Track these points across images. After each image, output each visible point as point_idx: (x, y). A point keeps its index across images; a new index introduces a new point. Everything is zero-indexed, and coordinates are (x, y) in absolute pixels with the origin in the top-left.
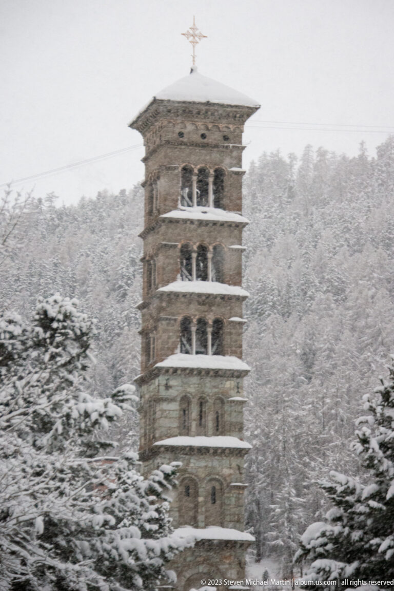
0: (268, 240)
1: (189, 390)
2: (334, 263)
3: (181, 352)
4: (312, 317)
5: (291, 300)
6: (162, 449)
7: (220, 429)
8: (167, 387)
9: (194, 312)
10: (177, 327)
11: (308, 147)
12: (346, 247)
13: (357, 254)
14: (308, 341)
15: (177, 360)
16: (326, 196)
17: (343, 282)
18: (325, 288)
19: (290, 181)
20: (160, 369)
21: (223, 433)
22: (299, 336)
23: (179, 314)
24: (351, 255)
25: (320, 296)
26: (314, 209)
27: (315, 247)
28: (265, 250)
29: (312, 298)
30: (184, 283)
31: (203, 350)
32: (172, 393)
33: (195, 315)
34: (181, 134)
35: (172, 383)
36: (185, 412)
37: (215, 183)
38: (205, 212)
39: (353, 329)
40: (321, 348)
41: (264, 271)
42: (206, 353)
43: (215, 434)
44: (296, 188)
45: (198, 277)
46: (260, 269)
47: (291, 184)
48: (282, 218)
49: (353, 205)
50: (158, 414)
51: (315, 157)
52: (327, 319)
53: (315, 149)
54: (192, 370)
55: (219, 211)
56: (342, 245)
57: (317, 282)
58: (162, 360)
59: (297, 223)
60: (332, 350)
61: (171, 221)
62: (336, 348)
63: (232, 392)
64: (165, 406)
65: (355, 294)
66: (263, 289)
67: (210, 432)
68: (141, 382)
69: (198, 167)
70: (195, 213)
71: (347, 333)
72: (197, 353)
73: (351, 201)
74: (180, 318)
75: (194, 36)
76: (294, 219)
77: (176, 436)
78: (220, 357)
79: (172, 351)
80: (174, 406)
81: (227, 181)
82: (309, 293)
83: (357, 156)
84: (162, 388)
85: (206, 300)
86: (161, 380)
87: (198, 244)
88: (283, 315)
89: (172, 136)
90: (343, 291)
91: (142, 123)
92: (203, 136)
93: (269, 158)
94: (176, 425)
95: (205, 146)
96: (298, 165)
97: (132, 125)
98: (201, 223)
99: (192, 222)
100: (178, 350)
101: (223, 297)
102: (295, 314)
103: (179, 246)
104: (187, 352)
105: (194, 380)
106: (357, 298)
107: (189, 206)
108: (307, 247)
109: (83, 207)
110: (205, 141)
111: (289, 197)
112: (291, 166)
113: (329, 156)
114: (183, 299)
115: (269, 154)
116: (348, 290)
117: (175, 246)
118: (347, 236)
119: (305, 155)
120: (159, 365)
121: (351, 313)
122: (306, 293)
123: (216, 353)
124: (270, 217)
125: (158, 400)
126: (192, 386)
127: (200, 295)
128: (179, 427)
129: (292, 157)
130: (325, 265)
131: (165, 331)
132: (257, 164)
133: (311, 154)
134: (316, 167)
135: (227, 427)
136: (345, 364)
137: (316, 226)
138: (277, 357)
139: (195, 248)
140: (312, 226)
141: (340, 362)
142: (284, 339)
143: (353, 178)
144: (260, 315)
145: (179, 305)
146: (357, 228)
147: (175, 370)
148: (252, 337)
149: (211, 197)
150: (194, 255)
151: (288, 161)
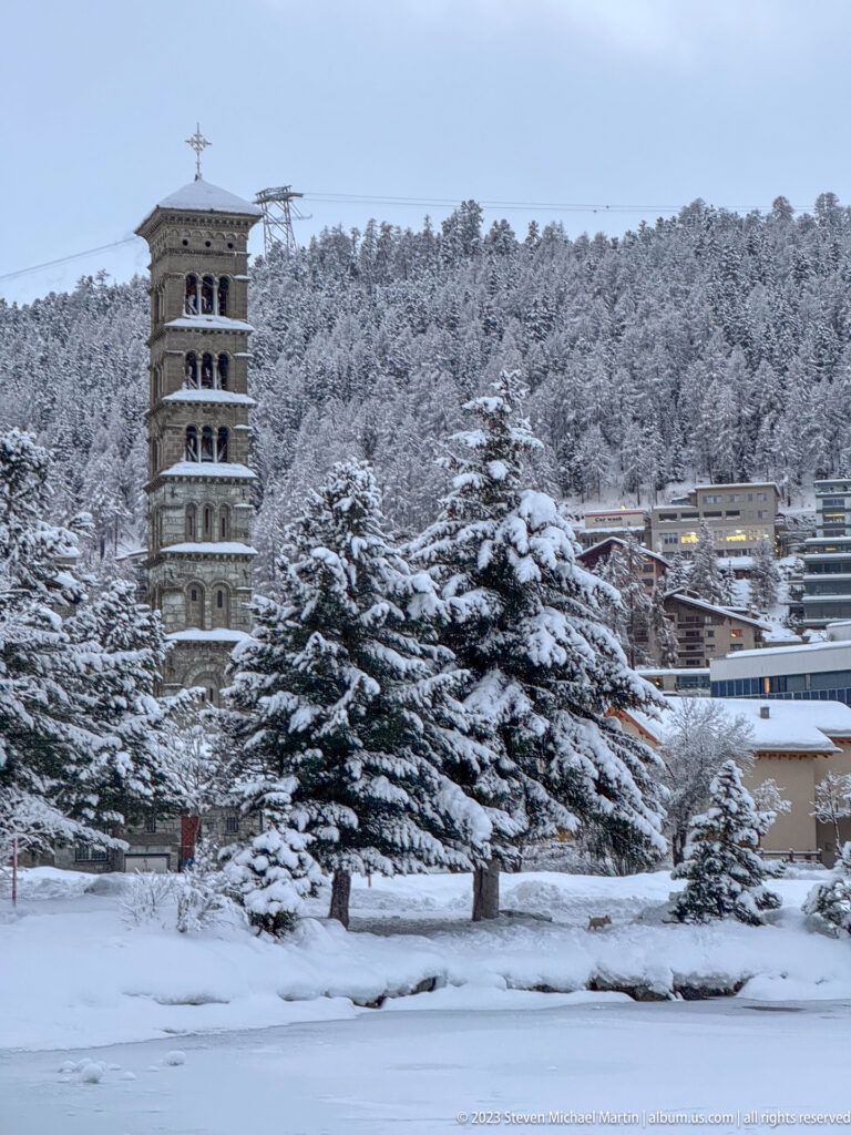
0: (329, 320)
1: (195, 497)
2: (397, 344)
3: (187, 460)
4: (374, 401)
5: (352, 384)
6: (169, 555)
7: (225, 536)
8: (173, 495)
9: (201, 421)
10: (183, 435)
11: (372, 222)
12: (409, 327)
13: (420, 335)
14: (370, 427)
15: (183, 468)
16: (390, 273)
17: (406, 364)
18: (387, 371)
19: (352, 257)
20: (165, 477)
21: (229, 540)
22: (359, 421)
23: (183, 423)
24: (415, 336)
25: (382, 379)
26: (377, 287)
27: (378, 327)
28: (326, 330)
29: (374, 381)
30: (189, 391)
31: (209, 457)
32: (179, 500)
33: (199, 424)
34: (185, 243)
35: (177, 491)
36: (190, 518)
37: (219, 291)
38: (210, 320)
39: (415, 414)
40: (382, 434)
41: (324, 353)
42: (211, 461)
43: (221, 541)
44: (359, 266)
45: (203, 383)
46: (320, 351)
47: (354, 261)
48: (344, 297)
49: (417, 283)
50: (164, 522)
51: (379, 233)
52: (388, 403)
53: (379, 223)
54: (197, 478)
55: (224, 319)
56: (405, 326)
57: (378, 363)
58: (167, 468)
59: (360, 302)
60: (393, 435)
61: (175, 329)
62: (398, 433)
63: (238, 499)
64: (171, 513)
65: (417, 378)
66: (321, 373)
67: (216, 538)
68: (148, 489)
69: (203, 274)
70: (200, 321)
71: (409, 417)
72: (203, 460)
73: (416, 278)
74: (185, 426)
75: (198, 143)
76: (356, 297)
77: (181, 542)
78: (226, 465)
79: (177, 460)
80: (180, 514)
81: (232, 289)
82: (371, 376)
83: (422, 232)
84: (168, 496)
85: (211, 408)
86: (167, 488)
87: (203, 352)
88: (344, 399)
89: (177, 244)
90: (406, 373)
91: (148, 230)
92: (208, 244)
93: (331, 233)
94: (182, 532)
95: (207, 254)
96: (361, 240)
97: (138, 232)
98: (205, 331)
99: (197, 330)
100: (184, 459)
101: (228, 405)
102: (356, 397)
103: (185, 354)
104: (193, 460)
105: (200, 488)
106: (420, 381)
107: (194, 313)
108: (369, 328)
109: (135, 285)
110: (210, 248)
111: (352, 274)
112: (354, 242)
113: (393, 231)
114: (189, 408)
115: (330, 228)
116: (410, 372)
117: (180, 355)
118: (411, 316)
119: (368, 230)
120: (165, 473)
121: (413, 396)
122: (367, 376)
123: (221, 461)
124: (331, 296)
125: (165, 507)
126: (198, 494)
127: (205, 404)
128: (185, 534)
129: (355, 232)
130: (388, 345)
131: (170, 439)
132: (318, 240)
133: (374, 228)
134: (380, 244)
135: (233, 534)
136: (405, 450)
137: (379, 305)
138: (337, 443)
139: (200, 356)
140: (375, 305)
141: (401, 448)
142: (344, 424)
143: (418, 254)
144: (321, 399)
145: (184, 413)
146: (421, 309)
147: (181, 478)
148: (311, 423)
149: (216, 305)
150: (199, 363)
151: (351, 236)
